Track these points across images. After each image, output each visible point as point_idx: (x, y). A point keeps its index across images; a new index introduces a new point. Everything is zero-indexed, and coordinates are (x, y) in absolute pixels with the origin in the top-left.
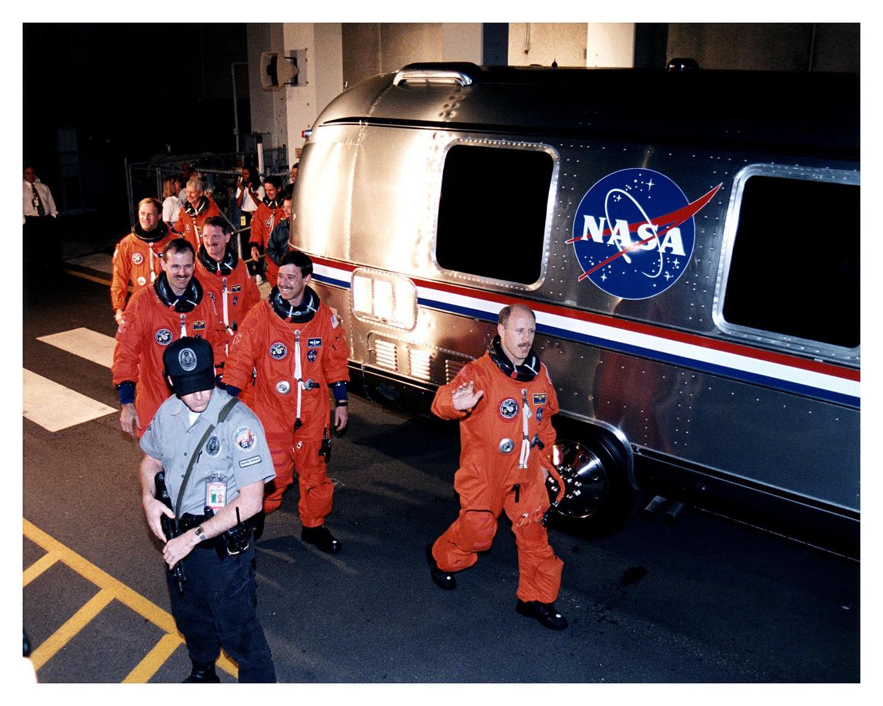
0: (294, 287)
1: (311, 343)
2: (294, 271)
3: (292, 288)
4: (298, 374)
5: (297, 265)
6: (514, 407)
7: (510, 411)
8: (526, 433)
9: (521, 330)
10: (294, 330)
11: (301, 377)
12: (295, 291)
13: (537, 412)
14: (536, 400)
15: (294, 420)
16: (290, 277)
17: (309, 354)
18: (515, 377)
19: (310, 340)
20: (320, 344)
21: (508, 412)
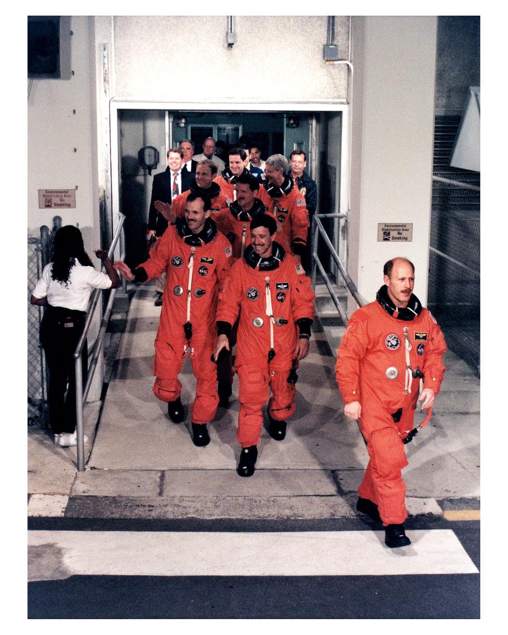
0: (265, 243)
1: (279, 286)
2: (264, 231)
3: (263, 245)
4: (269, 311)
5: (266, 227)
6: (397, 341)
7: (394, 344)
8: (408, 364)
9: (403, 279)
10: (265, 277)
11: (272, 314)
12: (266, 247)
13: (418, 348)
14: (417, 337)
15: (269, 350)
16: (262, 236)
17: (278, 295)
18: (397, 316)
19: (277, 284)
20: (287, 287)
21: (392, 345)
